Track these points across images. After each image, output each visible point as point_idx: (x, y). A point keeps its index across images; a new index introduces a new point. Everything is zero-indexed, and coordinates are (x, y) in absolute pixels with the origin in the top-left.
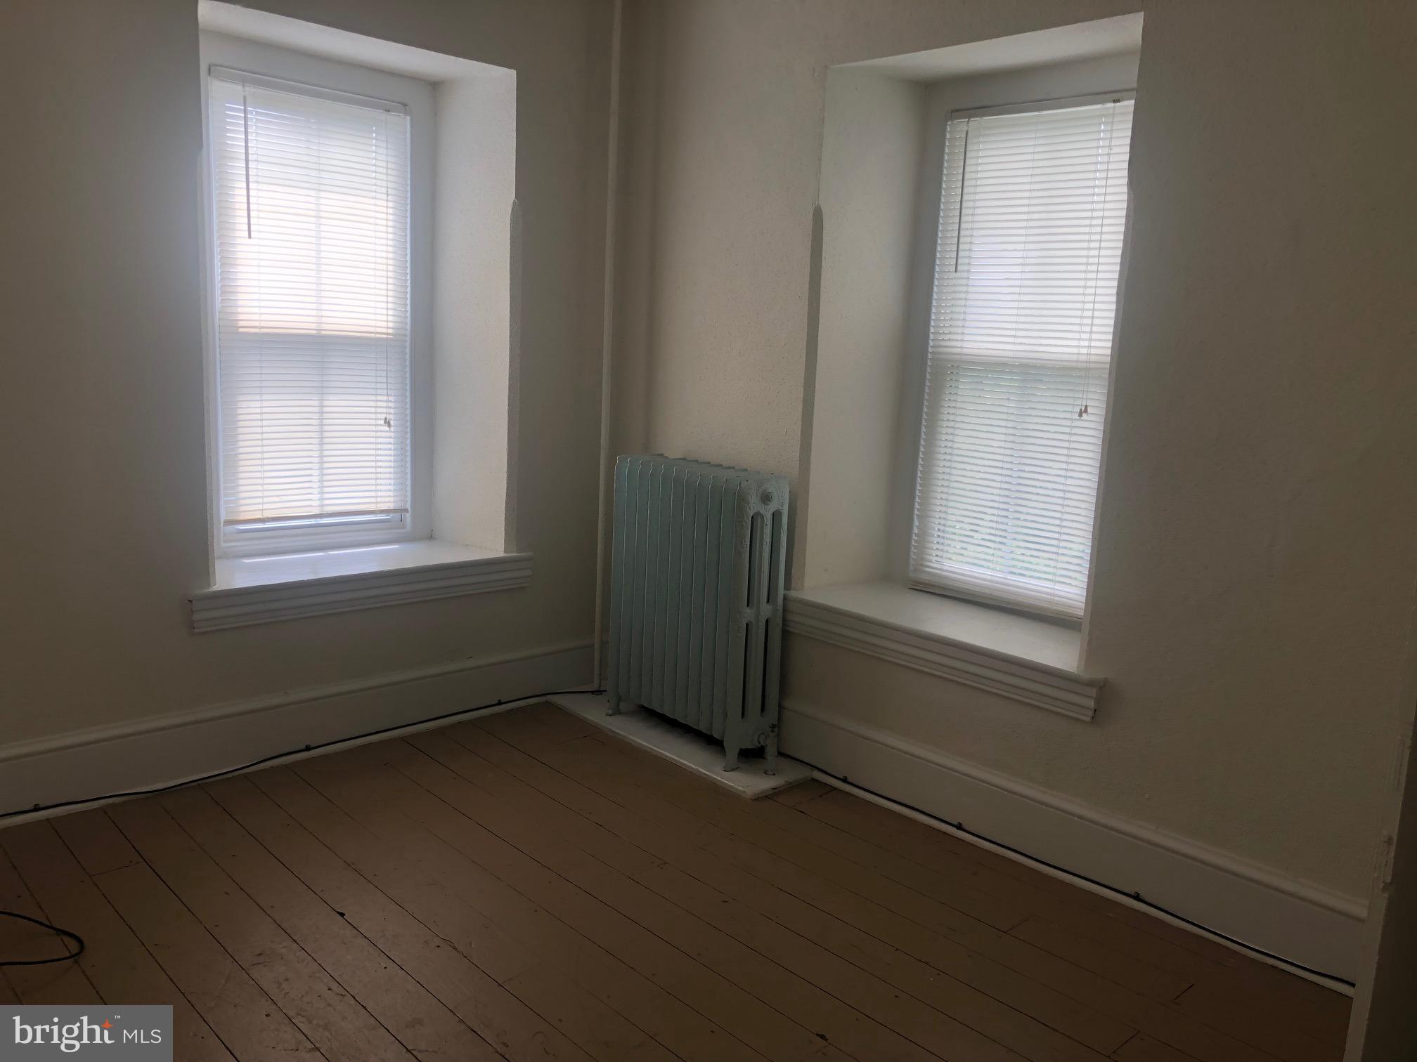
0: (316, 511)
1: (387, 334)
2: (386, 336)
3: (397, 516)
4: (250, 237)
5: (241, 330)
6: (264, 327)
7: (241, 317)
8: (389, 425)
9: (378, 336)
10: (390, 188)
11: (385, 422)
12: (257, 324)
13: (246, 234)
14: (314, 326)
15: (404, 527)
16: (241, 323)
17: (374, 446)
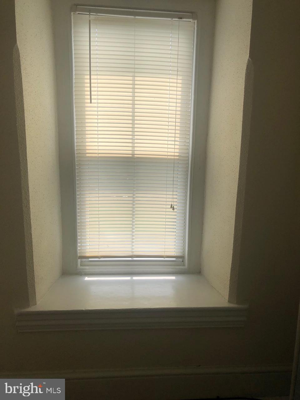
0: (130, 254)
1: (174, 156)
2: (173, 157)
3: (181, 260)
4: (91, 103)
5: (87, 155)
6: (100, 154)
7: (87, 148)
8: (173, 209)
9: (168, 157)
10: (179, 67)
11: (171, 207)
12: (97, 151)
13: (89, 101)
14: (130, 152)
15: (184, 265)
16: (88, 151)
17: (164, 223)
